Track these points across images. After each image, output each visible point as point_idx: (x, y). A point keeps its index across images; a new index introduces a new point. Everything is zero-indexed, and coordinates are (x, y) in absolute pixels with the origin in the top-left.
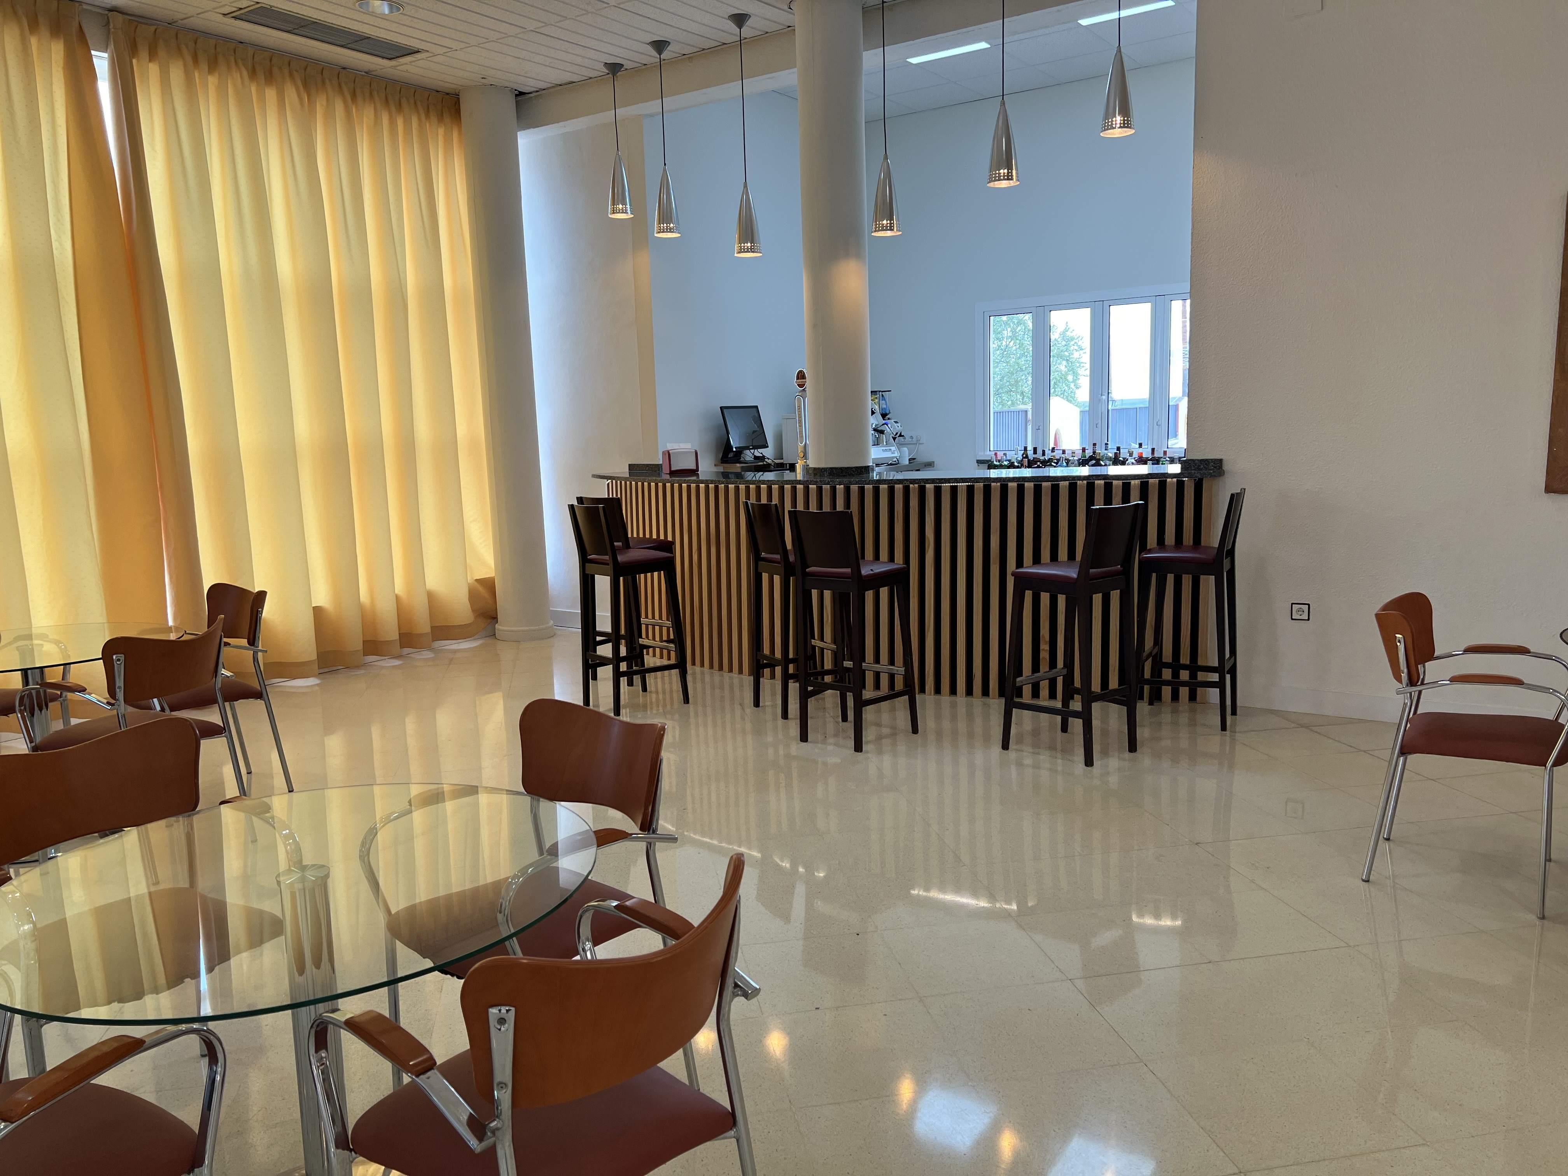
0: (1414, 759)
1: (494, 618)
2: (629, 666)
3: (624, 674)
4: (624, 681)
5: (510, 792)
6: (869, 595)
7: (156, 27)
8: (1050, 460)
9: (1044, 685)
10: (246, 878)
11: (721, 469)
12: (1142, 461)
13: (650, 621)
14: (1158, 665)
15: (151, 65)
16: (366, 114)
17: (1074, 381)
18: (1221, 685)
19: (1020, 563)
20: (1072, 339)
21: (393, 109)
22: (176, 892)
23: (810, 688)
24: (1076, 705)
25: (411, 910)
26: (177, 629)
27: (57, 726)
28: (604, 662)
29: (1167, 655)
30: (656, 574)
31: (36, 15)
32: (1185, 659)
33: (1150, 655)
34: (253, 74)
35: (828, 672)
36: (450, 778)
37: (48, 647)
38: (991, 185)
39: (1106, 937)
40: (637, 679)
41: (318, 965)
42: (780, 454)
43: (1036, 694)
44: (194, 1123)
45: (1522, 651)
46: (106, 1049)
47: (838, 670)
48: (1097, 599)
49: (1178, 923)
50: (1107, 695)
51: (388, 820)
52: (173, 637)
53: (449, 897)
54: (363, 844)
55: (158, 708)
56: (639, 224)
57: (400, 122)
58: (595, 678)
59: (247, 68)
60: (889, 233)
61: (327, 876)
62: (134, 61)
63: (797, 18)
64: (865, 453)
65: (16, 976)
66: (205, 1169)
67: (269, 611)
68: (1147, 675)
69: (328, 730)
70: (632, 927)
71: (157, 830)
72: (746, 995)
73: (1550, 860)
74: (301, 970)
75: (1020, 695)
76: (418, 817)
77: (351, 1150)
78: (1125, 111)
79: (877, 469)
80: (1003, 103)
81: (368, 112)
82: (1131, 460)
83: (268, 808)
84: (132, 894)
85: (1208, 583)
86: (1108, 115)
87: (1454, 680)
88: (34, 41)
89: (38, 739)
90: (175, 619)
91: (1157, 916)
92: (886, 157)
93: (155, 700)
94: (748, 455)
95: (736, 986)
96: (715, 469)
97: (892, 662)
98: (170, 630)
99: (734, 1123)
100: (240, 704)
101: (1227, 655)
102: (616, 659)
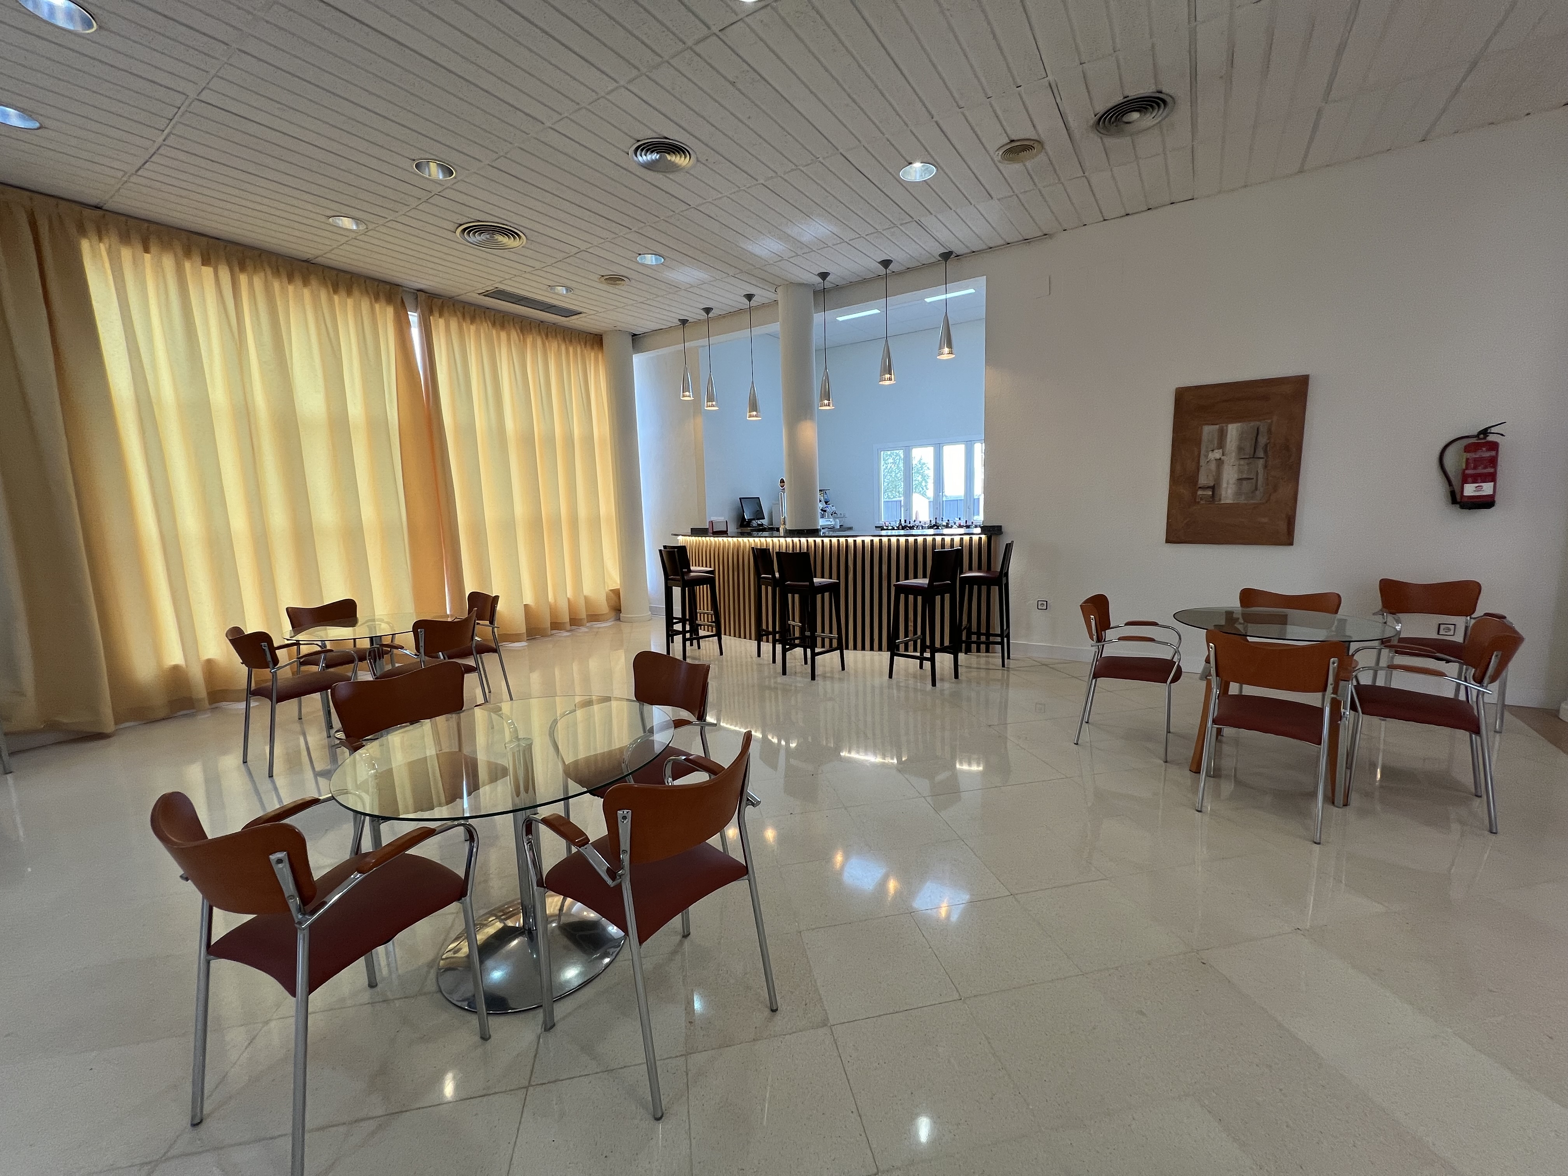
0: (1101, 680)
1: (620, 610)
2: (691, 635)
3: (688, 639)
4: (688, 643)
5: (628, 700)
6: (819, 597)
7: (442, 299)
8: (913, 526)
9: (911, 644)
10: (489, 747)
11: (739, 531)
12: (960, 526)
13: (702, 611)
14: (970, 633)
15: (440, 320)
16: (553, 346)
17: (926, 486)
18: (1002, 643)
19: (898, 580)
20: (924, 464)
21: (567, 342)
22: (452, 754)
23: (787, 647)
24: (927, 655)
25: (576, 763)
26: (452, 616)
27: (389, 667)
28: (678, 633)
29: (974, 628)
30: (705, 586)
31: (378, 293)
32: (983, 630)
33: (964, 629)
34: (494, 324)
35: (797, 638)
36: (597, 691)
37: (384, 626)
38: (881, 383)
39: (942, 777)
40: (695, 642)
41: (527, 791)
42: (771, 523)
43: (906, 650)
44: (462, 874)
45: (1154, 624)
46: (415, 834)
47: (802, 637)
48: (938, 598)
49: (981, 768)
50: (943, 650)
51: (563, 715)
52: (449, 620)
53: (596, 755)
54: (551, 728)
55: (442, 657)
56: (696, 404)
57: (571, 350)
58: (673, 642)
59: (490, 321)
60: (828, 408)
61: (531, 744)
62: (431, 318)
63: (780, 296)
64: (816, 522)
65: (367, 799)
66: (468, 898)
67: (500, 607)
68: (964, 638)
69: (532, 670)
70: (694, 770)
71: (440, 720)
72: (753, 805)
73: (1170, 732)
74: (518, 795)
75: (898, 650)
76: (579, 713)
77: (545, 887)
78: (950, 345)
79: (823, 531)
80: (887, 341)
81: (555, 345)
82: (955, 526)
83: (500, 709)
84: (428, 755)
85: (995, 590)
86: (941, 348)
87: (1120, 639)
88: (377, 306)
89: (378, 675)
90: (450, 611)
91: (970, 764)
92: (826, 369)
93: (440, 653)
94: (754, 523)
95: (748, 800)
96: (736, 531)
97: (831, 632)
98: (448, 616)
99: (747, 873)
100: (486, 656)
101: (1005, 628)
102: (684, 632)
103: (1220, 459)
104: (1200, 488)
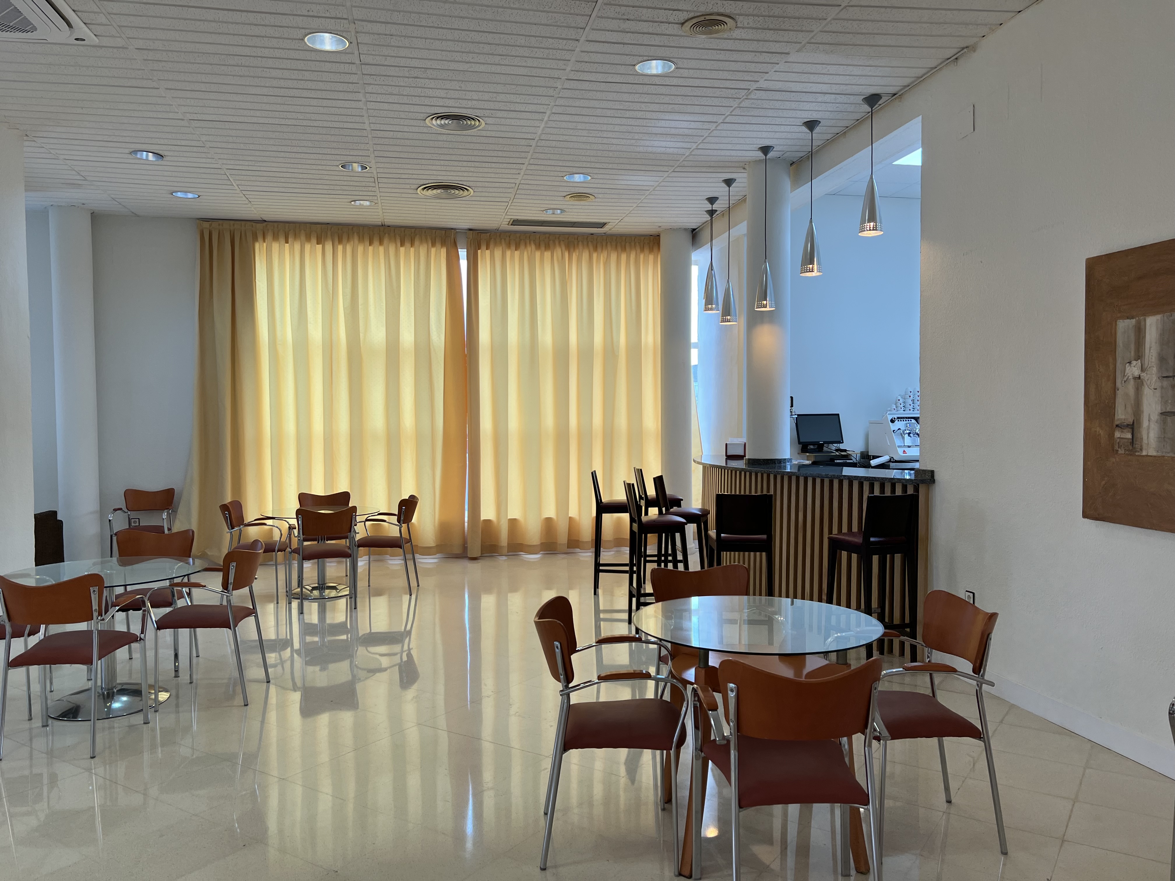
7: (489, 234)
15: (486, 251)
31: (435, 239)
62: (479, 251)
103: (1139, 378)
104: (1117, 426)
